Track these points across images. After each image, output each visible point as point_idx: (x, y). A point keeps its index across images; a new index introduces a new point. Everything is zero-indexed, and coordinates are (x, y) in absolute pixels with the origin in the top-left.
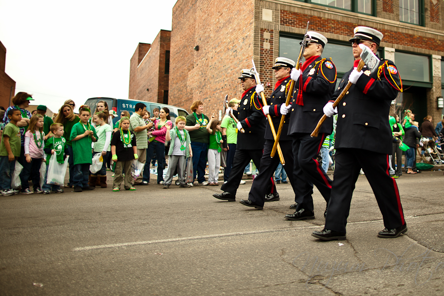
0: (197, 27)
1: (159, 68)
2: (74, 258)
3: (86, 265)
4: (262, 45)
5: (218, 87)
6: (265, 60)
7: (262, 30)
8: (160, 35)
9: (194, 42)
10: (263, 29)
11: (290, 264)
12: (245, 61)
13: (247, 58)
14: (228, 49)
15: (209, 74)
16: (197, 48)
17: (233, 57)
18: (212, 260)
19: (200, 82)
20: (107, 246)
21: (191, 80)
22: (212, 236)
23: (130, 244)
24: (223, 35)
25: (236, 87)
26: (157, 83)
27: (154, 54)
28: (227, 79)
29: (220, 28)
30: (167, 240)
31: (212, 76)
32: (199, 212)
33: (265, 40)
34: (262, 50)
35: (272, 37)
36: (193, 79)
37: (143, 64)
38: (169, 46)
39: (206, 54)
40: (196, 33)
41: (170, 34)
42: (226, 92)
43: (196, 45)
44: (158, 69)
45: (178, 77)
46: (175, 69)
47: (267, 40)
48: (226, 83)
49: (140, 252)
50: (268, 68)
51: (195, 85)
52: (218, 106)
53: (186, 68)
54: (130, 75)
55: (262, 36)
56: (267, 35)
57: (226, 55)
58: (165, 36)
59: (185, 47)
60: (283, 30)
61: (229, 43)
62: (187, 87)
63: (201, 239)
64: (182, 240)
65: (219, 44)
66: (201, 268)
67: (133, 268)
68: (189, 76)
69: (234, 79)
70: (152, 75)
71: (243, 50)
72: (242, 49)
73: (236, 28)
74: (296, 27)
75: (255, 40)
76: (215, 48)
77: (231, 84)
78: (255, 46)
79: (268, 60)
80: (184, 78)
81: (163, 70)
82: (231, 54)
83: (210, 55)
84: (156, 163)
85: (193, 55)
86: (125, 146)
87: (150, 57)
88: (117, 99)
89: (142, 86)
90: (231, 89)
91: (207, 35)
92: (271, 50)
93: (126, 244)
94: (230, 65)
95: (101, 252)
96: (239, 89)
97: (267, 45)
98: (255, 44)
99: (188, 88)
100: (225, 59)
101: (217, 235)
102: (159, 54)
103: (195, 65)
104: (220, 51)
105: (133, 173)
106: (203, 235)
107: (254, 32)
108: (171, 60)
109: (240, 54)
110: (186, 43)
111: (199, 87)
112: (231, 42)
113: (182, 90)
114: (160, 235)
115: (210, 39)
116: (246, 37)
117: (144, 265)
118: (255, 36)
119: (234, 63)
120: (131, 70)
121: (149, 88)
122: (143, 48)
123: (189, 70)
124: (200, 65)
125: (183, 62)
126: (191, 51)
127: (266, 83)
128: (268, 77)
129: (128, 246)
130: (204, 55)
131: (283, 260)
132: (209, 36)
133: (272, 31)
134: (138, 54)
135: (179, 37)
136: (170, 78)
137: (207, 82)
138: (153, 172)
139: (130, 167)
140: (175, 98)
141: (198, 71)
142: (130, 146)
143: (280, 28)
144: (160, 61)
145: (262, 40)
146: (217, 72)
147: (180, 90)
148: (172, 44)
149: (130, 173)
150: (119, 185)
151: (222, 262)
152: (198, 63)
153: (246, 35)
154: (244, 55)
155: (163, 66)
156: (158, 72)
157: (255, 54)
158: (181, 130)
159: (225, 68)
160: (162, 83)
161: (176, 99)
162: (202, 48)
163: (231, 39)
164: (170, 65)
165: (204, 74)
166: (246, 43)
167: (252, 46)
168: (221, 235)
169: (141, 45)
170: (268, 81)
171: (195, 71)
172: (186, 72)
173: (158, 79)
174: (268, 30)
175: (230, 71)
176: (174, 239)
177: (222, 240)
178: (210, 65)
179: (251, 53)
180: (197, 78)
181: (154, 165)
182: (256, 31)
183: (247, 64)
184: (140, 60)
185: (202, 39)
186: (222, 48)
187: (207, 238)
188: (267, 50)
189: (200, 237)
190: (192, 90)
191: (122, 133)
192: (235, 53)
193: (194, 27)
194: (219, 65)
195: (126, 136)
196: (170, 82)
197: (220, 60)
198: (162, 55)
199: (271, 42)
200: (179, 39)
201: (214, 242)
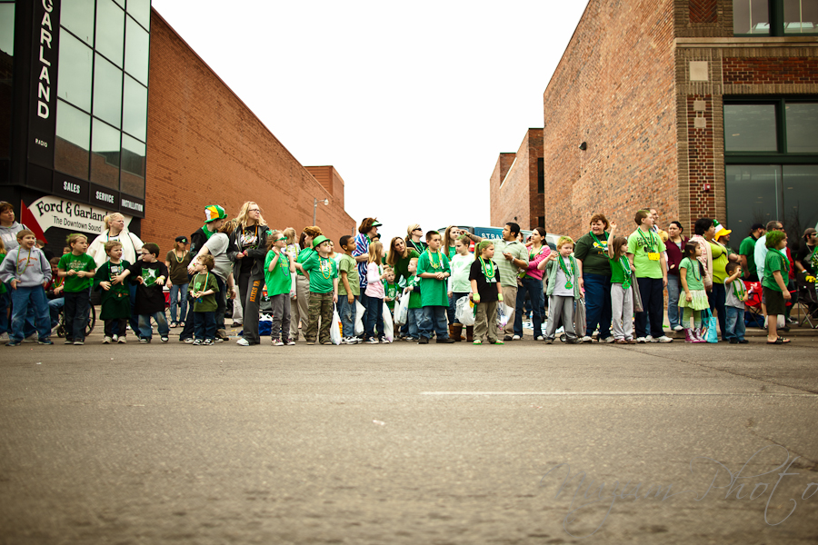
0: (581, 114)
1: (530, 186)
2: (423, 402)
3: (436, 409)
4: (691, 122)
5: (620, 201)
6: (698, 147)
7: (691, 98)
8: (528, 137)
9: (579, 137)
10: (692, 95)
11: (767, 439)
12: (663, 153)
13: (666, 147)
14: (634, 139)
15: (605, 183)
16: (584, 146)
17: (642, 150)
18: (620, 421)
19: (592, 198)
20: (464, 393)
21: (577, 197)
22: (620, 393)
23: (494, 393)
24: (622, 118)
25: (650, 197)
26: (528, 208)
27: (521, 165)
28: (634, 187)
29: (618, 107)
30: (549, 393)
31: (610, 186)
32: (598, 368)
33: (697, 114)
34: (692, 130)
35: (709, 107)
36: (580, 195)
37: (508, 183)
38: (541, 150)
39: (598, 153)
40: (581, 124)
41: (542, 134)
42: (634, 207)
43: (581, 142)
44: (528, 186)
45: (558, 194)
46: (553, 183)
47: (700, 113)
48: (633, 194)
49: (509, 404)
50: (704, 161)
51: (584, 202)
52: (622, 231)
53: (568, 179)
54: (491, 201)
55: (691, 107)
56: (699, 105)
57: (631, 148)
58: (535, 137)
59: (566, 147)
60: (730, 92)
61: (635, 128)
62: (571, 208)
63: (602, 395)
64: (571, 395)
65: (617, 133)
66: (603, 428)
67: (498, 419)
68: (574, 190)
69: (646, 185)
70: (521, 196)
71: (658, 136)
72: (656, 134)
73: (645, 103)
74: (755, 83)
75: (678, 117)
76: (613, 142)
77: (641, 194)
78: (679, 127)
79: (704, 147)
80: (567, 194)
81: (536, 188)
82: (638, 146)
83: (605, 153)
84: (532, 314)
85: (578, 158)
86: (488, 281)
87: (516, 171)
88: (474, 227)
89: (508, 213)
90: (641, 201)
91: (598, 122)
92: (709, 129)
93: (490, 393)
94: (638, 163)
95: (456, 399)
96: (655, 200)
97: (701, 122)
98: (678, 123)
99: (574, 208)
100: (629, 155)
101: (628, 393)
102: (528, 164)
103: (582, 172)
104: (621, 145)
105: (497, 320)
106: (604, 390)
107: (675, 102)
108: (546, 171)
109: (654, 143)
110: (567, 141)
111: (590, 205)
112: (637, 126)
113: (565, 214)
114: (537, 387)
115: (604, 129)
116: (663, 113)
117: (516, 417)
118: (678, 110)
119: (643, 161)
120: (491, 193)
121: (517, 216)
122: (506, 159)
123: (574, 181)
124: (589, 171)
125: (563, 171)
126: (576, 152)
127: (702, 185)
128: (705, 174)
129: (492, 395)
130: (595, 155)
131: (753, 433)
132: (601, 124)
133: (708, 98)
134: (499, 170)
135: (555, 134)
136: (547, 196)
137: (603, 196)
138: (528, 326)
139: (495, 312)
140: (554, 225)
141: (588, 181)
142: (494, 280)
143: (723, 89)
144: (531, 174)
145: (692, 114)
146: (617, 178)
147: (561, 214)
148: (546, 147)
149: (494, 321)
150: (481, 337)
151: (637, 425)
152: (587, 168)
153: (663, 111)
154: (660, 144)
155: (536, 182)
156: (528, 191)
157: (679, 138)
158: (565, 257)
159: (629, 170)
160: (536, 207)
161: (557, 227)
162: (591, 144)
163: (637, 123)
164: (545, 178)
165: (596, 184)
166: (663, 124)
167: (674, 127)
168: (635, 393)
169: (503, 155)
170: (705, 182)
171: (582, 181)
172: (568, 185)
173: (528, 202)
174: (702, 96)
175: (638, 173)
176: (559, 393)
177: (637, 400)
178: (605, 168)
179: (673, 139)
180: (586, 192)
181: (528, 317)
182: (679, 101)
183: (666, 158)
184: (502, 178)
185: (590, 131)
186: (624, 138)
187: (611, 395)
188: (700, 130)
189: (600, 393)
190: (579, 210)
191: (483, 262)
192: (645, 143)
193: (578, 115)
194: (620, 166)
195: (488, 266)
196: (546, 203)
197: (621, 158)
198: (533, 166)
199: (708, 115)
200: (556, 138)
201: (622, 401)
